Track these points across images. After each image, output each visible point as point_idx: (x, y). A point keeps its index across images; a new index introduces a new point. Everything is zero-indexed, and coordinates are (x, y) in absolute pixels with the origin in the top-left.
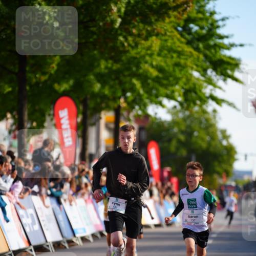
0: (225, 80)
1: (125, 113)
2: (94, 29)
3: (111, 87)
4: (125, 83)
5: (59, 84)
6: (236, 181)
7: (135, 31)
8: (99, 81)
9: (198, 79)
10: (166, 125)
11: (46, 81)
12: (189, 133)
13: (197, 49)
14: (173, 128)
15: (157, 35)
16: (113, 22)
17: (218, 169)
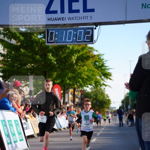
0: (107, 79)
1: (77, 89)
2: (67, 64)
3: (72, 81)
4: (76, 80)
5: (56, 81)
6: (111, 110)
7: (79, 64)
8: (69, 80)
9: (99, 79)
10: (89, 93)
12: (96, 95)
13: (98, 70)
14: (92, 94)
15: (86, 65)
16: (73, 62)
17: (106, 106)
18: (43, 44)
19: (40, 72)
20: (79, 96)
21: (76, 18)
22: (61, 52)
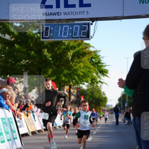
0: (104, 76)
1: (72, 87)
2: (62, 60)
3: (68, 78)
4: (72, 77)
6: (107, 108)
7: (75, 61)
8: (64, 77)
9: (95, 76)
10: (85, 90)
12: (92, 93)
13: (95, 67)
14: (88, 91)
15: (82, 62)
16: (69, 58)
17: (102, 104)
18: (38, 40)
19: (34, 68)
20: (75, 94)
21: (72, 13)
22: (56, 48)
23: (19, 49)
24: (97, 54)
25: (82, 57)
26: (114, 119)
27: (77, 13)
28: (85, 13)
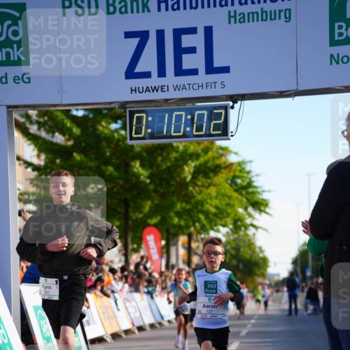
0: (260, 213)
1: (194, 237)
2: (172, 183)
3: (185, 220)
4: (194, 217)
5: (151, 219)
6: (270, 281)
7: (199, 183)
8: (177, 217)
9: (242, 214)
11: (142, 218)
12: (237, 249)
13: (241, 194)
15: (215, 185)
16: (185, 178)
17: (258, 272)
18: (120, 143)
19: (115, 201)
20: (200, 252)
21: (191, 86)
22: (160, 158)
23: (81, 162)
24: (244, 169)
25: (214, 176)
26: (284, 304)
27: (202, 85)
28: (218, 85)
